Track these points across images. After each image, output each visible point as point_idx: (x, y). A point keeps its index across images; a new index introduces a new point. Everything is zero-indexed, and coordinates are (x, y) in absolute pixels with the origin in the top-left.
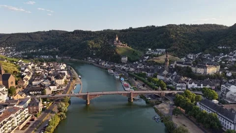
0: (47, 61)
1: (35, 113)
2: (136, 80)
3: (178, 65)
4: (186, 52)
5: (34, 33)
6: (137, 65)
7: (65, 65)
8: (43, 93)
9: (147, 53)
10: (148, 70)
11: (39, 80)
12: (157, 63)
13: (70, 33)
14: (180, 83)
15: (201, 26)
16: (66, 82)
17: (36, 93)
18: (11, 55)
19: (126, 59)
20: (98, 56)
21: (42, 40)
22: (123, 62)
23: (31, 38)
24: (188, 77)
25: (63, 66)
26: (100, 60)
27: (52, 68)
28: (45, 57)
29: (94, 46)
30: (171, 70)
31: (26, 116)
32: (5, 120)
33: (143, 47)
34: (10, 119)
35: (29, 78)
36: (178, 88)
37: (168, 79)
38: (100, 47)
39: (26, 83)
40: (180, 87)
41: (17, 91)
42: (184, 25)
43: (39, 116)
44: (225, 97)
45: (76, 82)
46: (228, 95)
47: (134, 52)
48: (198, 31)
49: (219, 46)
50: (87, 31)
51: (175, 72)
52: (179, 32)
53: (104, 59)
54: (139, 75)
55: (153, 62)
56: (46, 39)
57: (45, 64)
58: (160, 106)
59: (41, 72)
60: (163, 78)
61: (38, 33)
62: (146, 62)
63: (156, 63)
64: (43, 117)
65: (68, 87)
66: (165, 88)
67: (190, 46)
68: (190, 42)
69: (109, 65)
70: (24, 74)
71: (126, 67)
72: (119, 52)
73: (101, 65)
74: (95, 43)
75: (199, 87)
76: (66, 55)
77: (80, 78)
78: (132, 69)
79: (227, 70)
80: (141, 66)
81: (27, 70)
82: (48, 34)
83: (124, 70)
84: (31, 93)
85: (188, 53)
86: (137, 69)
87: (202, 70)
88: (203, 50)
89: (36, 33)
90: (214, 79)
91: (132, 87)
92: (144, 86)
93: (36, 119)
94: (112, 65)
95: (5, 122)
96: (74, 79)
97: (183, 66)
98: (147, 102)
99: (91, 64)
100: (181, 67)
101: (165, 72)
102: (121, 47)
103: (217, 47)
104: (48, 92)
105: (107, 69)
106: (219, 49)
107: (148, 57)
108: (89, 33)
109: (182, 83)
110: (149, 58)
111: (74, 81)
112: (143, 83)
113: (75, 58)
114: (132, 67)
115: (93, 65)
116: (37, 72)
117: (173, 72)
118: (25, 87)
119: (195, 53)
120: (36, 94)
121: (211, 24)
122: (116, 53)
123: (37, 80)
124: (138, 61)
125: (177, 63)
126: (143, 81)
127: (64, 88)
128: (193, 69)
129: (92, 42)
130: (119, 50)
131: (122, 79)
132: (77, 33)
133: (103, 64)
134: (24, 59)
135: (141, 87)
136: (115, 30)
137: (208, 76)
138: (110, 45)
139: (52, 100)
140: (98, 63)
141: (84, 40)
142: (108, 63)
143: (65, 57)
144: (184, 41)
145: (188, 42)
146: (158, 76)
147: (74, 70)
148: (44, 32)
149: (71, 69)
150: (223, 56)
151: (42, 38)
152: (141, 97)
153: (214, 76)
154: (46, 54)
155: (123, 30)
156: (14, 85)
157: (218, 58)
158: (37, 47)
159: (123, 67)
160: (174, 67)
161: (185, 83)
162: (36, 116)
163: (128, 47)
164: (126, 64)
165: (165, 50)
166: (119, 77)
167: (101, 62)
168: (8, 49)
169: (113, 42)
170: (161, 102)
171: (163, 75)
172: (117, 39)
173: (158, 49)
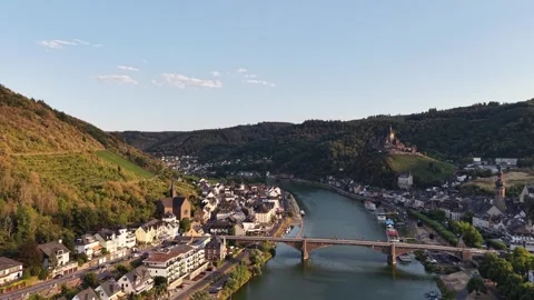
0: (248, 182)
1: (214, 260)
2: (420, 225)
3: (531, 195)
5: (230, 129)
6: (434, 194)
7: (278, 190)
8: (231, 232)
9: (468, 167)
10: (453, 206)
11: (226, 212)
12: (483, 192)
13: (298, 125)
14: (519, 235)
16: (273, 219)
17: (219, 231)
18: (190, 171)
19: (410, 180)
20: (347, 174)
21: (244, 143)
22: (401, 186)
23: (225, 138)
25: (275, 192)
26: (352, 182)
27: (253, 194)
28: (247, 174)
29: (343, 153)
30: (512, 207)
31: (201, 261)
32: (173, 259)
33: (461, 154)
34: (179, 259)
35: (213, 208)
37: (496, 227)
38: (356, 154)
39: (207, 215)
40: (519, 244)
41: (193, 224)
43: (220, 266)
45: (295, 221)
47: (431, 164)
50: (331, 122)
51: (523, 214)
53: (360, 180)
54: (431, 216)
55: (475, 187)
56: (251, 139)
57: (243, 187)
58: (452, 276)
59: (233, 199)
60: (485, 224)
61: (239, 128)
62: (457, 188)
63: (483, 190)
64: (226, 267)
65: (276, 228)
66: (478, 244)
69: (369, 193)
70: (206, 201)
71: (407, 197)
72: (395, 166)
73: (353, 192)
74: (346, 145)
76: (281, 172)
77: (303, 215)
78: (419, 203)
80: (442, 196)
81: (211, 195)
82: (256, 131)
83: (401, 204)
84: (212, 230)
86: (430, 203)
91: (405, 239)
92: (431, 237)
93: (214, 269)
94: (376, 194)
95: (171, 263)
96: (290, 215)
101: (494, 211)
102: (402, 156)
104: (239, 232)
105: (363, 201)
107: (465, 176)
108: (336, 125)
109: (526, 235)
110: (466, 180)
111: (289, 220)
112: (431, 231)
114: (418, 198)
115: (336, 192)
116: (228, 199)
118: (205, 222)
120: (220, 234)
122: (388, 167)
123: (223, 212)
124: (438, 184)
125: (531, 190)
126: (433, 227)
127: (268, 228)
129: (339, 144)
130: (394, 159)
131: (390, 222)
132: (311, 125)
133: (356, 190)
134: (209, 177)
135: (426, 239)
136: (397, 117)
138: (376, 150)
139: (244, 246)
140: (346, 189)
141: (324, 140)
142: (368, 189)
143: (284, 176)
146: (474, 218)
147: (294, 200)
148: (248, 126)
149: (289, 198)
151: (243, 139)
152: (417, 259)
154: (249, 169)
155: (413, 115)
156: (189, 215)
158: (233, 156)
159: (400, 198)
160: (522, 200)
161: (533, 236)
162: (215, 264)
163: (419, 154)
164: (410, 191)
165: (516, 160)
166: (384, 218)
167: (353, 186)
168: (186, 160)
169: (383, 143)
170: (458, 270)
171: (486, 218)
172: (392, 136)
173: (498, 160)
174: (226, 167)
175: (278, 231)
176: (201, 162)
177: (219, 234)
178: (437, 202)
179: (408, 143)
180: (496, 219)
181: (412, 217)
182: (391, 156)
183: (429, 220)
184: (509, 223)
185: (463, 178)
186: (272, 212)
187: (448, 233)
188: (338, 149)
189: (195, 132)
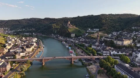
0: (26, 37)
1: (4, 72)
2: (78, 48)
3: (105, 39)
4: (111, 31)
5: (22, 20)
6: (81, 39)
8: (15, 58)
9: (88, 31)
10: (86, 42)
11: (14, 49)
12: (92, 38)
13: (43, 19)
14: (105, 51)
15: (121, 15)
16: (33, 49)
17: (9, 57)
19: (74, 35)
20: (57, 33)
22: (72, 37)
23: (19, 22)
24: (111, 46)
25: (35, 40)
26: (59, 36)
27: (27, 41)
30: (101, 42)
33: (85, 28)
35: (9, 47)
36: (104, 54)
37: (98, 48)
38: (60, 28)
39: (6, 51)
40: (105, 53)
42: (111, 15)
43: (6, 74)
44: (135, 61)
45: (41, 49)
46: (137, 59)
47: (79, 30)
48: (120, 18)
49: (132, 27)
50: (52, 18)
51: (104, 44)
52: (107, 19)
53: (61, 35)
54: (80, 45)
55: (90, 37)
56: (28, 23)
57: (24, 38)
58: (91, 67)
59: (19, 43)
60: (95, 47)
61: (24, 19)
62: (86, 37)
65: (34, 53)
66: (95, 54)
67: (114, 27)
68: (114, 24)
69: (63, 39)
70: (7, 45)
71: (74, 40)
72: (70, 31)
74: (57, 25)
75: (118, 54)
76: (38, 33)
77: (44, 47)
78: (77, 42)
79: (137, 42)
80: (83, 39)
81: (10, 42)
82: (30, 20)
83: (72, 42)
84: (6, 57)
85: (113, 32)
86: (80, 41)
87: (121, 42)
88: (122, 30)
89: (23, 19)
90: (128, 48)
91: (75, 53)
92: (82, 52)
94: (65, 39)
96: (39, 48)
97: (108, 40)
98: (82, 64)
99: (54, 38)
100: (107, 40)
101: (97, 44)
102: (72, 28)
103: (131, 28)
104: (18, 57)
105: (62, 41)
106: (133, 29)
107: (88, 34)
108: (54, 19)
109: (107, 51)
110: (88, 35)
111: (39, 49)
112: (82, 51)
113: (44, 34)
114: (77, 40)
116: (16, 43)
117: (102, 44)
118: (4, 54)
119: (117, 31)
121: (128, 14)
122: (68, 31)
124: (81, 36)
125: (105, 38)
126: (82, 49)
127: (30, 53)
128: (115, 42)
129: (55, 25)
130: (70, 29)
131: (70, 48)
132: (46, 19)
135: (81, 53)
137: (125, 46)
138: (65, 27)
140: (57, 37)
141: (50, 23)
142: (63, 38)
143: (39, 34)
144: (111, 24)
145: (113, 25)
146: (92, 46)
147: (41, 42)
148: (27, 19)
149: (40, 41)
150: (135, 33)
151: (26, 23)
152: (79, 60)
153: (128, 46)
154: (27, 32)
157: (132, 35)
158: (22, 28)
159: (72, 40)
160: (103, 40)
161: (109, 51)
162: (4, 74)
163: (76, 28)
164: (74, 38)
165: (98, 29)
166: (68, 46)
167: (59, 37)
168: (6, 29)
169: (67, 25)
170: (92, 64)
171: (95, 46)
172: (69, 23)
173: (94, 29)
174: (20, 32)
175: (35, 54)
176: (11, 30)
177: (9, 59)
178: (82, 41)
179: (73, 25)
180: (98, 46)
181: (76, 46)
182: (69, 28)
183: (81, 47)
184: (102, 47)
185: (87, 34)
186: (33, 47)
187: (87, 51)
188: (55, 26)
189: (9, 20)
